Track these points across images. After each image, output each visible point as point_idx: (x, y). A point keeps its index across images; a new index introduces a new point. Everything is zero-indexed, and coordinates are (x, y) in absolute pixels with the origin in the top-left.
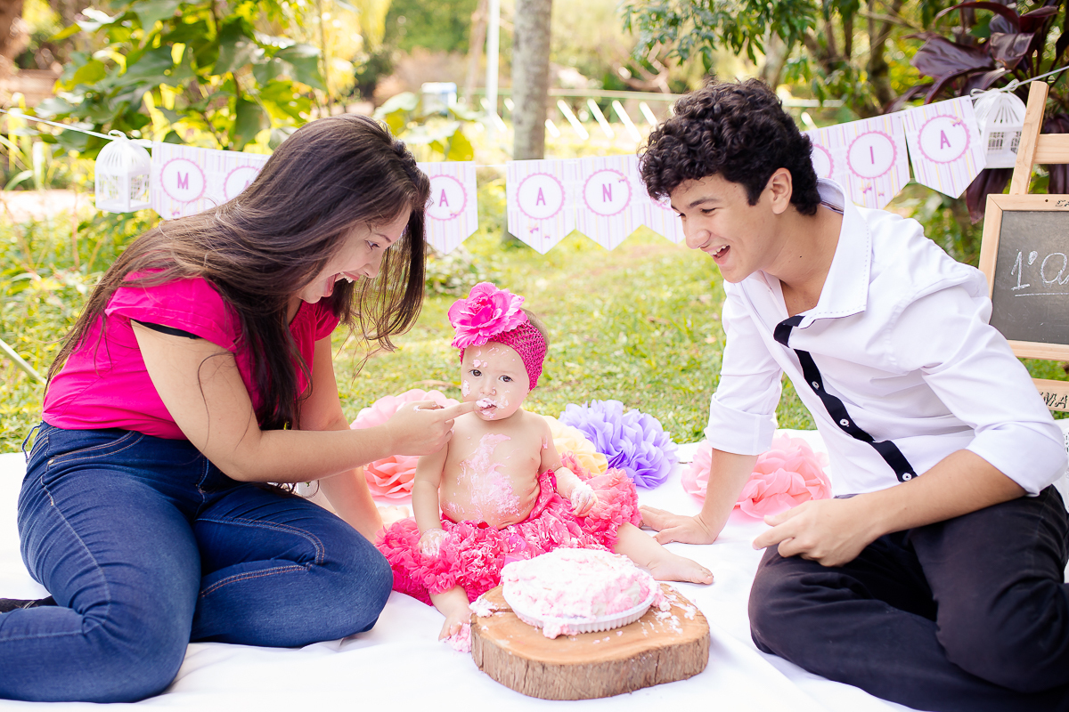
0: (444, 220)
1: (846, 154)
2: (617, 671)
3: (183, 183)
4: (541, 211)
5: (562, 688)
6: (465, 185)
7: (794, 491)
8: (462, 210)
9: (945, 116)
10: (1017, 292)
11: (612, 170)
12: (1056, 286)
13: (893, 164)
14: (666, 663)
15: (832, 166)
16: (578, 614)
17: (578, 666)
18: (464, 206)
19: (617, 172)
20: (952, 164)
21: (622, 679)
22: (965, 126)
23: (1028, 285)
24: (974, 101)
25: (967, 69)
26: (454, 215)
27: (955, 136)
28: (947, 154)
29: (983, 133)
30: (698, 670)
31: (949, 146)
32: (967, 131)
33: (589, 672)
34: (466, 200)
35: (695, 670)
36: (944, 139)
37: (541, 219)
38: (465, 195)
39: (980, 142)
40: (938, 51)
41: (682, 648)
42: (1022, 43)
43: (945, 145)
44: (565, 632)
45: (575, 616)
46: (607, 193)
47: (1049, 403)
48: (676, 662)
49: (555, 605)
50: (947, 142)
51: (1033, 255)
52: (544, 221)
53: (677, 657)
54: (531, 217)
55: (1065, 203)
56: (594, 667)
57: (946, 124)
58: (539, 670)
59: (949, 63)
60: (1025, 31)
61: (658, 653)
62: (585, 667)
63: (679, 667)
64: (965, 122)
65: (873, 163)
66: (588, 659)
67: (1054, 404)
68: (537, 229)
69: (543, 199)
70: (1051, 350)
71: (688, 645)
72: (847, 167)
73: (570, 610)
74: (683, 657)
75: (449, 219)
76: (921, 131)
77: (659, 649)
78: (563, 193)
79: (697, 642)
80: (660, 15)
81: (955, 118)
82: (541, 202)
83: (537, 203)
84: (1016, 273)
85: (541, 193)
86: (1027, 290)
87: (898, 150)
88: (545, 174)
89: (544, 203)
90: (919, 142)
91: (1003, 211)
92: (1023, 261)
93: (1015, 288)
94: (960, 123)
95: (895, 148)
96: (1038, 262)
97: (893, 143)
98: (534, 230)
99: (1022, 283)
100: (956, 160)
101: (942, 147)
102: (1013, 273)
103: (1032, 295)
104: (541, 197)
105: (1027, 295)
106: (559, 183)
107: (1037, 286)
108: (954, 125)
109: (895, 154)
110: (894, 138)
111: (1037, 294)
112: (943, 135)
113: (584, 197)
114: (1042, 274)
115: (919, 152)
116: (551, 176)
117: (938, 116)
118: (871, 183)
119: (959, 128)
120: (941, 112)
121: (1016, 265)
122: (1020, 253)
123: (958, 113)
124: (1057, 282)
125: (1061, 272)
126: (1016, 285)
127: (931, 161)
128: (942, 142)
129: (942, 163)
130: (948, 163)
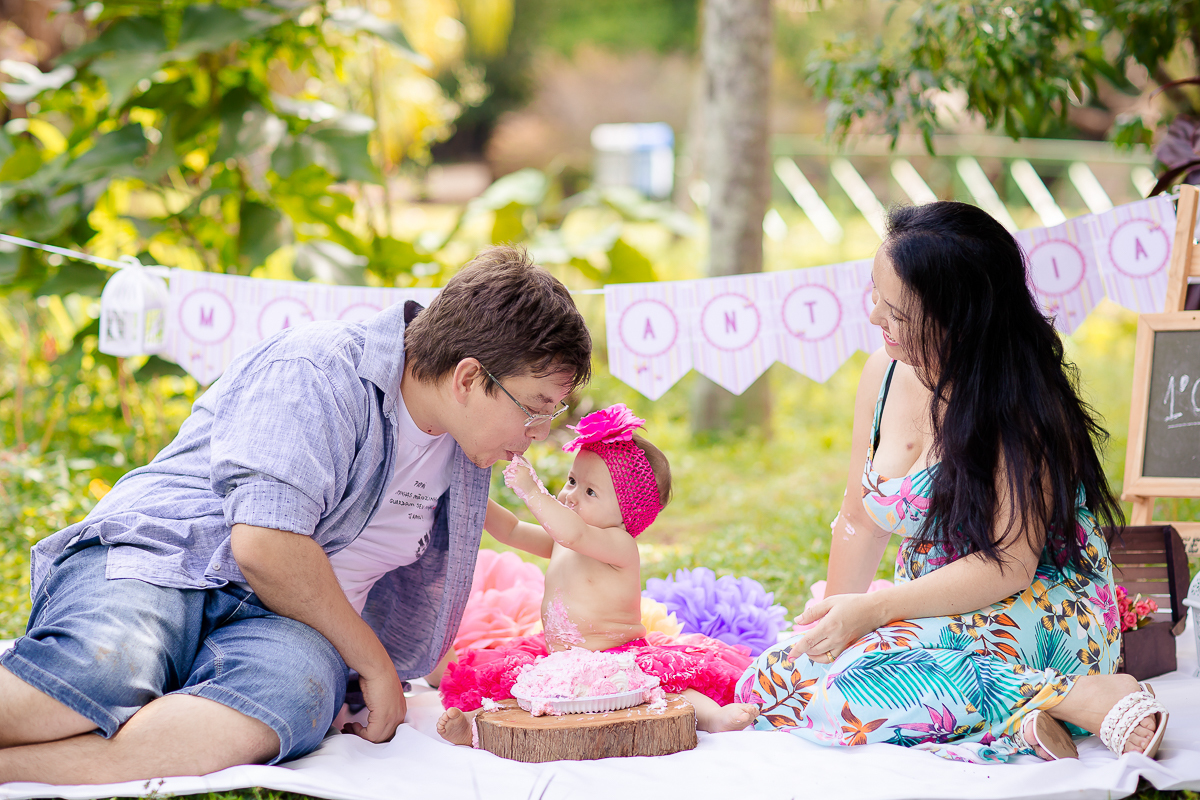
2: (592, 739)
4: (650, 346)
5: (542, 752)
9: (1140, 219)
10: (1170, 422)
11: (735, 294)
13: (1082, 277)
14: (642, 737)
16: (560, 693)
17: (555, 731)
19: (742, 296)
20: (1151, 280)
21: (598, 749)
22: (1164, 232)
23: (1180, 415)
27: (1153, 244)
28: (1144, 266)
30: (676, 748)
31: (1146, 255)
32: (1166, 237)
33: (566, 737)
35: (672, 748)
36: (1140, 248)
37: (650, 356)
40: (1181, 133)
41: (656, 724)
43: (1141, 256)
44: (548, 711)
45: (557, 697)
46: (731, 322)
48: (652, 737)
49: (544, 688)
50: (1143, 251)
51: (1184, 380)
52: (655, 360)
53: (653, 732)
56: (570, 732)
57: (1141, 230)
58: (521, 736)
61: (634, 727)
62: (561, 732)
63: (656, 743)
64: (1165, 227)
65: (1057, 275)
66: (564, 726)
68: (646, 369)
69: (651, 331)
71: (662, 721)
73: (553, 692)
74: (659, 732)
76: (1111, 239)
77: (633, 722)
78: (677, 324)
79: (673, 718)
81: (1152, 222)
82: (649, 336)
83: (645, 337)
84: (1169, 401)
85: (648, 324)
86: (1179, 420)
87: (1088, 261)
88: (654, 301)
89: (653, 336)
90: (1110, 252)
91: (1156, 332)
92: (1175, 388)
93: (1167, 419)
94: (1158, 228)
95: (1083, 258)
96: (1189, 388)
97: (1080, 253)
98: (642, 370)
99: (1174, 413)
100: (1154, 273)
101: (1137, 258)
102: (1165, 402)
103: (1184, 425)
104: (649, 329)
105: (1180, 425)
106: (671, 311)
107: (1189, 416)
108: (1151, 231)
109: (1084, 265)
110: (1081, 247)
111: (1190, 424)
112: (1138, 243)
113: (703, 329)
114: (1193, 401)
115: (1110, 264)
116: (660, 303)
117: (1132, 220)
118: (1057, 301)
119: (1158, 235)
120: (1135, 215)
121: (1168, 394)
122: (1172, 379)
123: (1155, 217)
126: (1169, 415)
127: (1125, 274)
128: (1138, 253)
129: (1139, 277)
130: (1147, 276)
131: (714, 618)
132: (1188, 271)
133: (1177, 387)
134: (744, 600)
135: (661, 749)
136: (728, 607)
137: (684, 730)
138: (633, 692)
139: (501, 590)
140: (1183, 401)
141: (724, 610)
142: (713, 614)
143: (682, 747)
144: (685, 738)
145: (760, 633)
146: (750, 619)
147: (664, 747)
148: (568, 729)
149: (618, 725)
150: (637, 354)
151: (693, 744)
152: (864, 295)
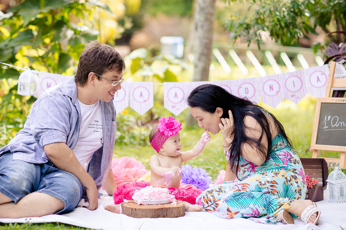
0: (141, 103)
1: (284, 84)
2: (155, 212)
4: (176, 100)
5: (140, 215)
6: (149, 90)
8: (148, 99)
9: (319, 71)
10: (325, 129)
12: (335, 127)
13: (301, 87)
14: (169, 212)
15: (280, 88)
16: (146, 199)
17: (144, 209)
18: (149, 98)
21: (156, 215)
22: (325, 75)
23: (328, 127)
26: (145, 101)
27: (322, 78)
28: (319, 84)
30: (179, 216)
31: (320, 81)
32: (326, 77)
33: (147, 211)
34: (149, 96)
35: (178, 216)
36: (318, 79)
37: (176, 103)
38: (149, 94)
41: (173, 209)
43: (319, 81)
44: (142, 204)
45: (145, 199)
47: (334, 166)
49: (141, 197)
50: (319, 80)
51: (329, 117)
52: (177, 104)
53: (172, 211)
54: (172, 102)
55: (338, 100)
57: (319, 74)
58: (134, 210)
61: (167, 209)
62: (146, 210)
63: (173, 214)
64: (326, 73)
65: (294, 86)
68: (175, 107)
70: (333, 148)
71: (175, 208)
72: (285, 88)
74: (174, 211)
75: (143, 102)
76: (310, 76)
77: (167, 208)
78: (184, 94)
79: (178, 207)
81: (322, 72)
82: (176, 97)
84: (325, 123)
86: (327, 129)
87: (303, 82)
88: (178, 87)
90: (310, 80)
91: (322, 103)
92: (326, 119)
93: (324, 128)
94: (324, 74)
95: (302, 82)
96: (330, 120)
97: (301, 80)
98: (173, 107)
99: (326, 126)
100: (322, 87)
101: (318, 82)
102: (324, 123)
104: (176, 95)
107: (330, 127)
108: (322, 74)
109: (302, 84)
110: (302, 78)
111: (330, 130)
112: (318, 78)
114: (332, 123)
115: (310, 83)
118: (294, 94)
119: (324, 76)
120: (317, 70)
121: (324, 121)
122: (326, 117)
123: (323, 71)
124: (335, 126)
125: (337, 123)
126: (324, 127)
127: (314, 86)
128: (318, 80)
129: (318, 88)
130: (320, 87)
131: (191, 179)
132: (332, 86)
133: (327, 119)
134: (200, 174)
135: (174, 216)
136: (195, 176)
137: (181, 211)
138: (167, 199)
139: (130, 168)
140: (329, 123)
141: (194, 177)
142: (191, 178)
143: (181, 216)
144: (181, 213)
145: (204, 184)
146: (201, 180)
147: (175, 215)
148: (148, 209)
149: (162, 209)
151: (184, 215)
152: (238, 89)
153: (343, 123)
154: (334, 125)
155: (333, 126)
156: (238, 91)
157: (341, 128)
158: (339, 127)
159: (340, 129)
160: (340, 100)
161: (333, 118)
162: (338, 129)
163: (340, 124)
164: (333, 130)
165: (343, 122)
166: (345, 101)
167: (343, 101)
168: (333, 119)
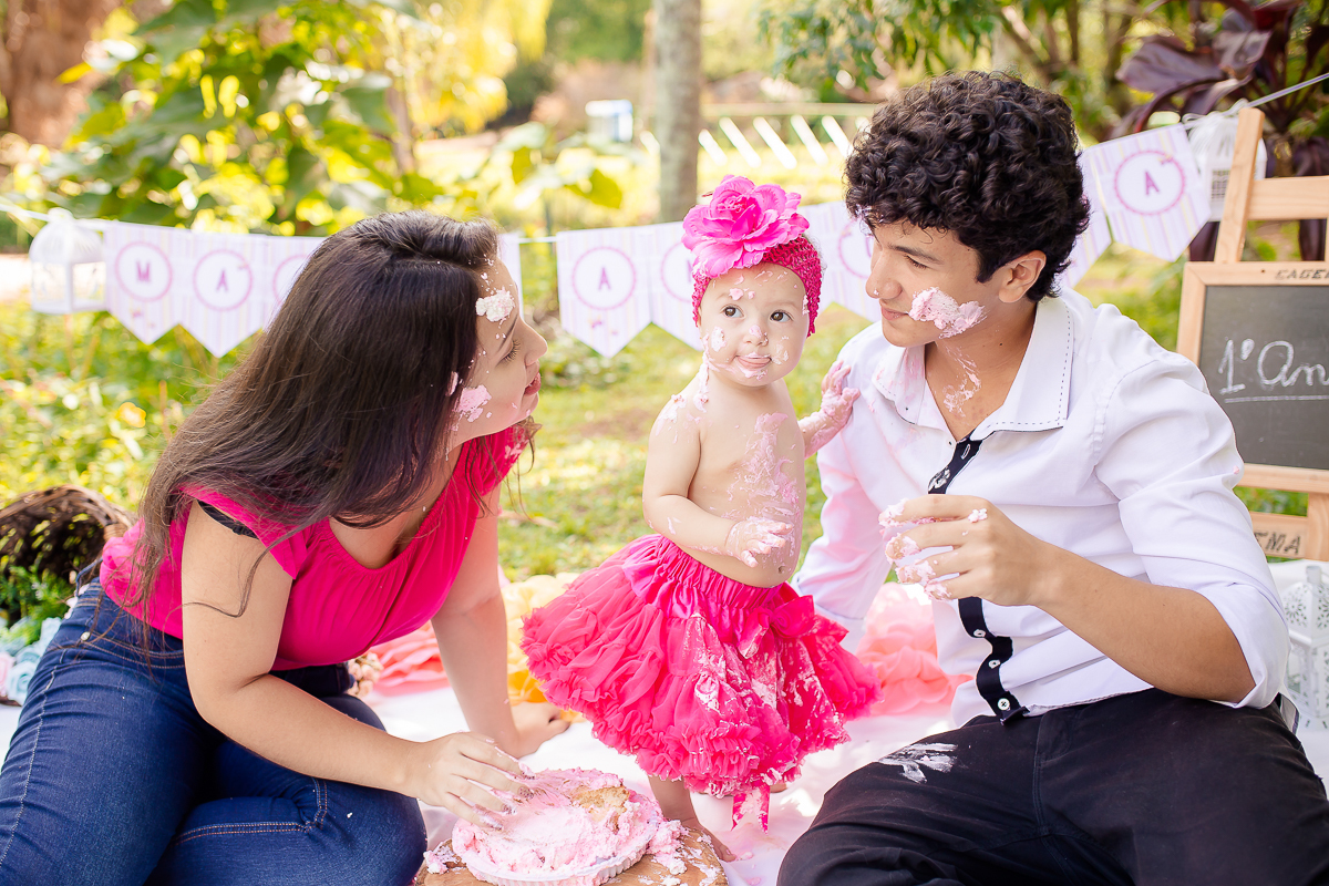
3: (144, 275)
4: (606, 298)
7: (926, 675)
9: (1149, 151)
10: (1228, 396)
12: (1279, 389)
20: (1164, 217)
22: (1177, 164)
23: (1242, 387)
24: (1188, 131)
25: (1187, 81)
27: (1166, 177)
28: (1155, 201)
29: (1203, 172)
31: (1157, 190)
32: (1181, 171)
36: (1150, 183)
37: (606, 309)
39: (1201, 186)
40: (1153, 59)
42: (1255, 45)
43: (1152, 190)
47: (1277, 546)
50: (1154, 185)
51: (1247, 346)
52: (610, 312)
55: (1287, 274)
57: (1151, 163)
59: (1166, 74)
60: (1261, 28)
64: (1178, 157)
67: (1282, 550)
68: (600, 323)
69: (607, 282)
70: (1274, 475)
76: (1116, 172)
78: (634, 273)
80: (802, 22)
81: (1163, 154)
82: (605, 286)
83: (600, 288)
84: (1226, 370)
85: (604, 274)
86: (1240, 394)
88: (610, 248)
89: (609, 287)
90: (1116, 188)
91: (1207, 287)
92: (1234, 355)
93: (1224, 391)
94: (1170, 160)
96: (1254, 356)
98: (596, 324)
99: (1233, 384)
100: (1167, 210)
101: (1148, 193)
102: (1221, 370)
103: (1248, 399)
104: (604, 279)
105: (1242, 400)
106: (628, 259)
107: (1253, 388)
108: (1163, 163)
111: (1256, 399)
112: (1148, 177)
113: (662, 278)
114: (1260, 371)
115: (1116, 201)
116: (617, 250)
117: (1140, 153)
119: (1170, 168)
120: (1143, 147)
121: (1224, 361)
122: (1230, 343)
123: (1167, 148)
124: (1279, 383)
125: (1285, 368)
126: (1226, 387)
127: (1134, 211)
128: (1148, 187)
129: (1151, 214)
130: (1159, 213)
133: (1237, 352)
140: (1245, 370)
150: (592, 307)
152: (840, 241)
153: (1316, 374)
154: (1275, 381)
155: (1267, 382)
156: (839, 248)
157: (1309, 391)
158: (1300, 387)
159: (1302, 398)
160: (1299, 273)
161: (1267, 348)
162: (1293, 398)
163: (1303, 375)
164: (1270, 398)
165: (1319, 367)
166: (1323, 274)
167: (1312, 274)
168: (1268, 353)
